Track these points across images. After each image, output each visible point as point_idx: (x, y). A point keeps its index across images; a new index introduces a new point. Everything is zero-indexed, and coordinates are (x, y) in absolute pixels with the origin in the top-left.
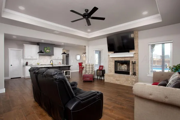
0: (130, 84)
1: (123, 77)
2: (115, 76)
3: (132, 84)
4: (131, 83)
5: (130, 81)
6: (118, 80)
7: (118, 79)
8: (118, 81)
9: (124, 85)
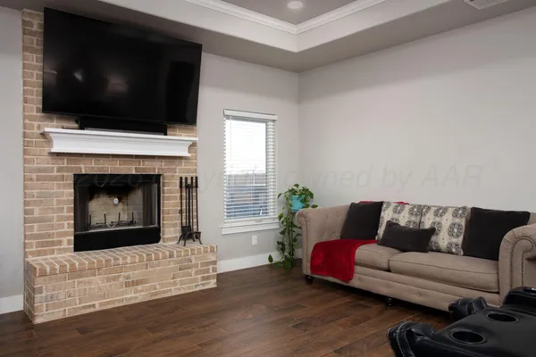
0: (195, 280)
1: (164, 258)
2: (121, 262)
3: (203, 279)
4: (199, 276)
5: (196, 265)
6: (137, 283)
7: (135, 274)
8: (140, 288)
9: (169, 295)
